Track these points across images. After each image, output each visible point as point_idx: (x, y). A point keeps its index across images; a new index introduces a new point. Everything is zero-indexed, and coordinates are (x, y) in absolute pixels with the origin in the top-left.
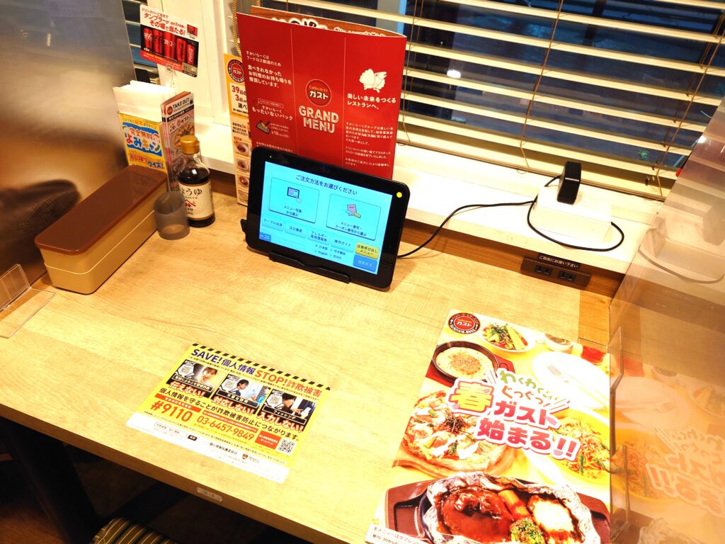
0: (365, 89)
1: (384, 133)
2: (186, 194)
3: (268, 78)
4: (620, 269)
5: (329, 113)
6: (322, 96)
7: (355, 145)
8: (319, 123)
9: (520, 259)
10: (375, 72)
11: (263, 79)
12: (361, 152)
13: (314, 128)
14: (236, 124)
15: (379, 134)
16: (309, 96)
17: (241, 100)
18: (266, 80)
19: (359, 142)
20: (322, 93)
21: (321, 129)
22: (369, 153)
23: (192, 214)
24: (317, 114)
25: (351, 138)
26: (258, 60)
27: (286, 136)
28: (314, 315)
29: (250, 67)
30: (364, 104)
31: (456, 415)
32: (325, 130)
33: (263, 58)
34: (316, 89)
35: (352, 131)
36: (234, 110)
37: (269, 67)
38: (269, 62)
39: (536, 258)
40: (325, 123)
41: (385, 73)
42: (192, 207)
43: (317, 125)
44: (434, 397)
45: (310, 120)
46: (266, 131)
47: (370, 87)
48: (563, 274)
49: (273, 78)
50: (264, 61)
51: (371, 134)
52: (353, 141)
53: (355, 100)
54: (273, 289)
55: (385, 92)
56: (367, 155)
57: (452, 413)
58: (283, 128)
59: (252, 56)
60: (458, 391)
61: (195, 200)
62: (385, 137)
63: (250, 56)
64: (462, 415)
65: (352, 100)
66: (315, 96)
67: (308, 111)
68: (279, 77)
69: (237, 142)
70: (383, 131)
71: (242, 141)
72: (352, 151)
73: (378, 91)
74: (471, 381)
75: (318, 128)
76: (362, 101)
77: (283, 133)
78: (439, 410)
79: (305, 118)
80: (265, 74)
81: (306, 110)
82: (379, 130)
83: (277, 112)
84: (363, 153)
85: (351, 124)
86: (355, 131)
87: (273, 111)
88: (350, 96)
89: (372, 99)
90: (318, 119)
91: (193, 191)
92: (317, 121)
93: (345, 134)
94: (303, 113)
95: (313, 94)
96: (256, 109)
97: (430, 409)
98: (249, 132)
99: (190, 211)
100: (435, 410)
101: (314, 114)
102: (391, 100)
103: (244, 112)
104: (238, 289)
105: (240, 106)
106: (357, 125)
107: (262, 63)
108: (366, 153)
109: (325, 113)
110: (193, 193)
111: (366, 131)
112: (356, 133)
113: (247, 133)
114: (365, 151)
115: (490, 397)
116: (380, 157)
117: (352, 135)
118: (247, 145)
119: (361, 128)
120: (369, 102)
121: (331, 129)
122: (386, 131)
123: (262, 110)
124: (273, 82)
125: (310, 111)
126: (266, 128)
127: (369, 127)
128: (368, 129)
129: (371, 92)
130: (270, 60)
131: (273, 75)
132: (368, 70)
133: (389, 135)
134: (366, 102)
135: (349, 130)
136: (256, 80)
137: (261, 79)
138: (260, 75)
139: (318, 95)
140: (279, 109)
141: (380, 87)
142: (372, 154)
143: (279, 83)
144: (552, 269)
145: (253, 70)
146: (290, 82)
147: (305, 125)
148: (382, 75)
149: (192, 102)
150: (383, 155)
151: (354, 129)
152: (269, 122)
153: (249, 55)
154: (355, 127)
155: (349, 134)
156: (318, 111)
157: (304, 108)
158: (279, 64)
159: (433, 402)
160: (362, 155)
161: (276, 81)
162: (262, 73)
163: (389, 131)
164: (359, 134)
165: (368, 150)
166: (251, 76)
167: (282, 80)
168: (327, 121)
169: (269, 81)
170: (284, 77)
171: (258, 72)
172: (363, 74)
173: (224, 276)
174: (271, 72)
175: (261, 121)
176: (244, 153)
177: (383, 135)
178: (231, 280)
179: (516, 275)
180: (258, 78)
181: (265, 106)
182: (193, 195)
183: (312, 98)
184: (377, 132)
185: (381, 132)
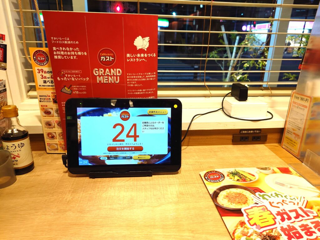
0: (138, 49)
1: (151, 76)
2: (11, 150)
3: (69, 53)
4: (281, 126)
5: (115, 69)
6: (110, 59)
7: (134, 88)
8: (108, 78)
9: (231, 137)
10: (143, 38)
11: (65, 55)
12: (138, 92)
13: (105, 82)
14: (42, 96)
15: (148, 78)
16: (100, 61)
17: (45, 78)
18: (67, 55)
19: (136, 85)
20: (110, 56)
21: (110, 82)
22: (143, 91)
23: (17, 164)
24: (106, 72)
25: (131, 84)
26: (60, 42)
27: (85, 93)
28: (145, 202)
29: (54, 48)
30: (138, 59)
31: (265, 233)
32: (113, 82)
33: (64, 40)
34: (105, 54)
35: (131, 78)
36: (40, 86)
37: (69, 46)
38: (69, 42)
39: (239, 133)
40: (113, 77)
41: (149, 38)
42: (17, 159)
43: (107, 80)
44: (239, 227)
45: (102, 77)
46: (69, 93)
47: (140, 48)
48: (254, 137)
49: (73, 53)
50: (66, 42)
51: (143, 78)
52: (132, 85)
53: (131, 58)
54: (104, 195)
55: (149, 50)
56: (142, 93)
57: (261, 233)
58: (81, 88)
59: (56, 40)
60: (250, 217)
61: (19, 152)
62: (151, 79)
63: (55, 41)
64: (267, 231)
65: (129, 58)
66: (104, 60)
67: (100, 71)
68: (77, 52)
69: (43, 109)
70: (150, 75)
71: (48, 107)
72: (132, 92)
73: (146, 50)
74: (250, 207)
75: (107, 82)
76: (136, 57)
77: (82, 91)
78: (251, 235)
79: (98, 77)
80: (67, 51)
81: (98, 71)
82: (148, 75)
83: (76, 77)
84: (139, 92)
85: (130, 74)
86: (133, 78)
87: (73, 77)
88: (128, 55)
89: (142, 55)
90: (108, 75)
91: (17, 145)
92: (107, 77)
93: (127, 81)
94: (97, 73)
95: (103, 59)
96: (60, 78)
97: (245, 237)
98: (53, 99)
99: (15, 162)
100: (249, 236)
101: (104, 73)
102: (153, 55)
103: (48, 86)
104: (77, 205)
105: (45, 82)
106: (134, 74)
107: (64, 44)
108: (141, 92)
109: (112, 70)
110: (17, 147)
111: (140, 77)
112: (134, 80)
113: (52, 100)
114: (141, 90)
115: (269, 212)
116: (150, 92)
117: (131, 81)
118: (52, 109)
119: (137, 75)
120: (140, 58)
121: (117, 80)
122: (152, 75)
123: (65, 78)
124: (73, 55)
125: (102, 71)
126: (69, 90)
127: (142, 74)
128: (140, 75)
129: (142, 51)
130: (70, 40)
131: (73, 51)
132: (138, 37)
133: (154, 77)
134: (139, 58)
135: (129, 78)
136: (60, 57)
137: (63, 56)
138: (62, 53)
139: (106, 58)
140: (78, 74)
141: (146, 47)
142: (145, 92)
143: (78, 56)
144: (248, 137)
145: (57, 50)
146: (85, 54)
147: (98, 82)
148: (147, 39)
149: (5, 86)
150: (151, 91)
151: (132, 77)
152: (71, 86)
153: (53, 40)
154: (133, 76)
155: (129, 81)
156: (107, 70)
157: (97, 70)
158: (77, 42)
159: (243, 231)
160: (139, 93)
161: (75, 55)
162: (64, 51)
163: (154, 75)
164: (136, 80)
165: (142, 89)
166: (55, 55)
167: (80, 53)
168: (114, 75)
169: (70, 55)
170: (80, 51)
171: (60, 51)
172: (136, 39)
173: (60, 199)
174: (71, 49)
175: (65, 86)
176: (50, 115)
177: (150, 78)
178: (68, 200)
179: (231, 146)
180: (61, 55)
181: (68, 74)
182: (18, 149)
183: (102, 62)
184: (147, 77)
185: (149, 76)
